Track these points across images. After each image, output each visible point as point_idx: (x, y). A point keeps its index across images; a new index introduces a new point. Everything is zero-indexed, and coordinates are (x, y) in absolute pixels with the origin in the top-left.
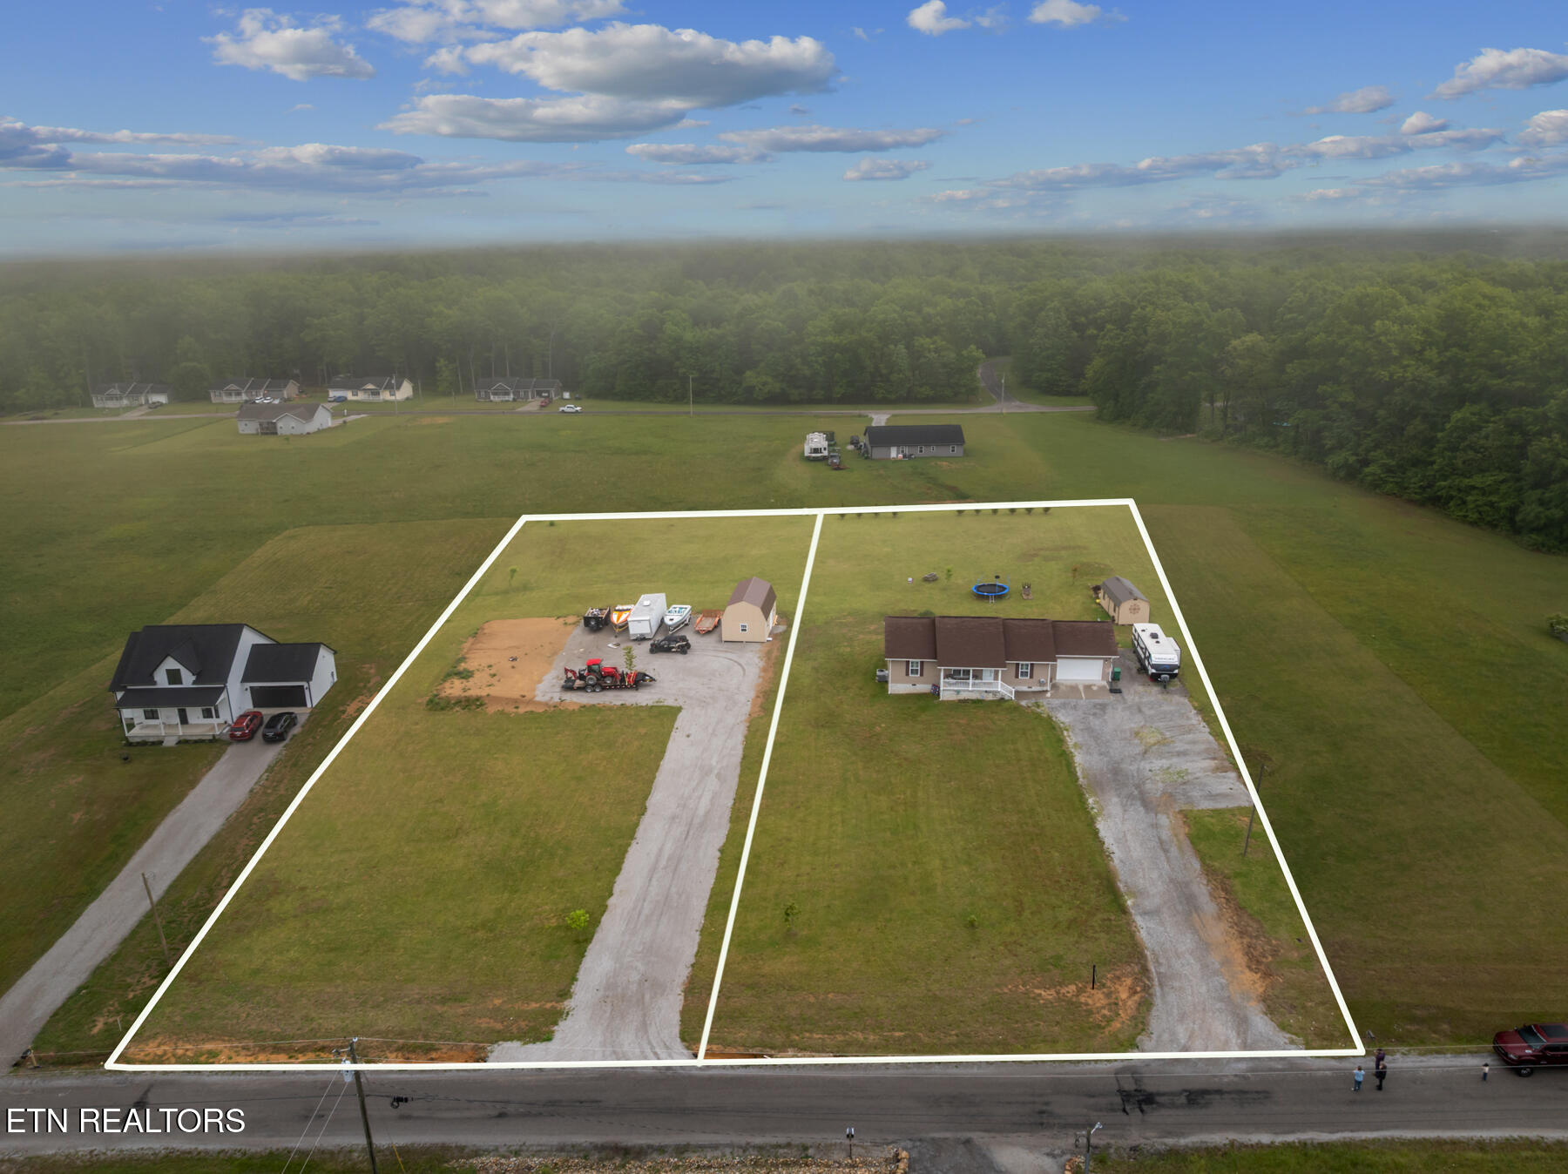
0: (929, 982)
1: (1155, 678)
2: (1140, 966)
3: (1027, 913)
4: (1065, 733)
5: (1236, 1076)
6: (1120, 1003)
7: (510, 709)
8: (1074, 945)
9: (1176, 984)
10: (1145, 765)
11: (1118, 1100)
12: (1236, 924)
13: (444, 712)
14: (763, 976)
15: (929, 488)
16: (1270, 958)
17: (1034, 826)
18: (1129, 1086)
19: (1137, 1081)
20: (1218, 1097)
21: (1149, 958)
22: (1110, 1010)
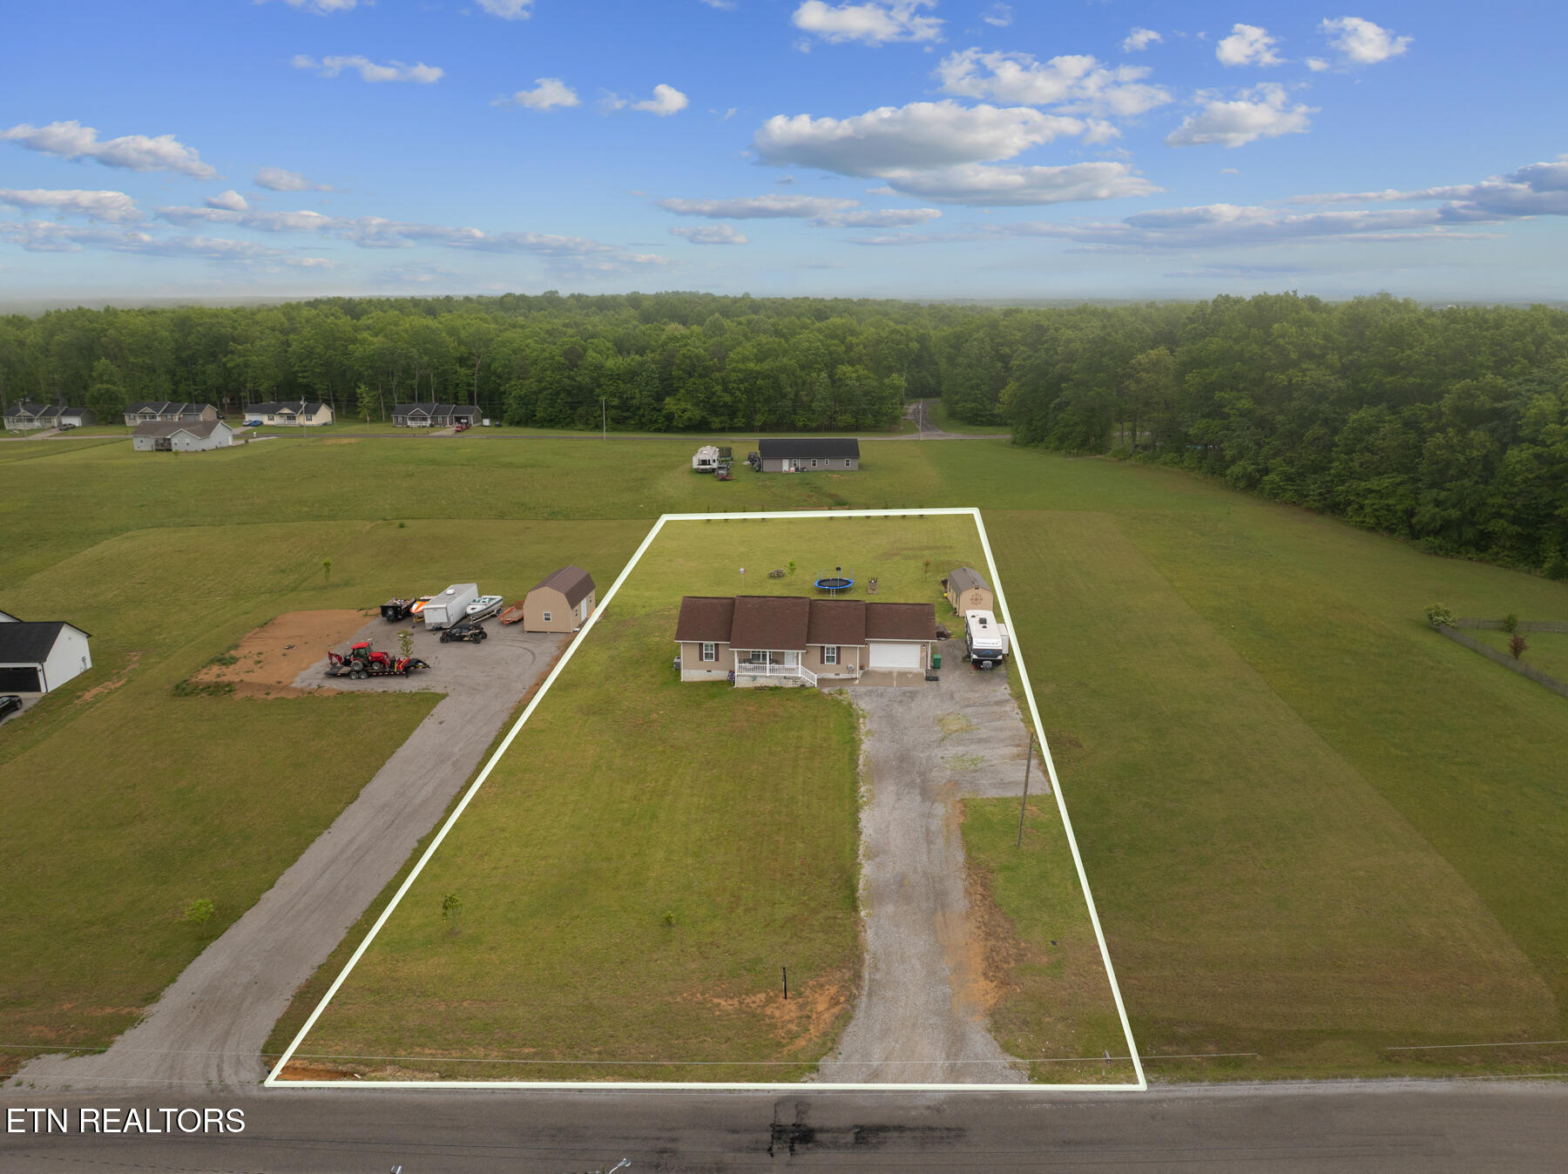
0: (590, 989)
1: (977, 664)
2: (852, 972)
3: (740, 910)
4: (861, 720)
5: (928, 1107)
6: (814, 1016)
7: (260, 695)
8: (781, 947)
9: (889, 994)
10: (939, 753)
11: (767, 1137)
12: (985, 924)
13: (187, 698)
14: (397, 980)
15: (810, 496)
16: (1013, 964)
17: (787, 815)
18: (787, 1119)
19: (799, 1113)
20: (896, 1134)
21: (867, 962)
22: (799, 1025)
